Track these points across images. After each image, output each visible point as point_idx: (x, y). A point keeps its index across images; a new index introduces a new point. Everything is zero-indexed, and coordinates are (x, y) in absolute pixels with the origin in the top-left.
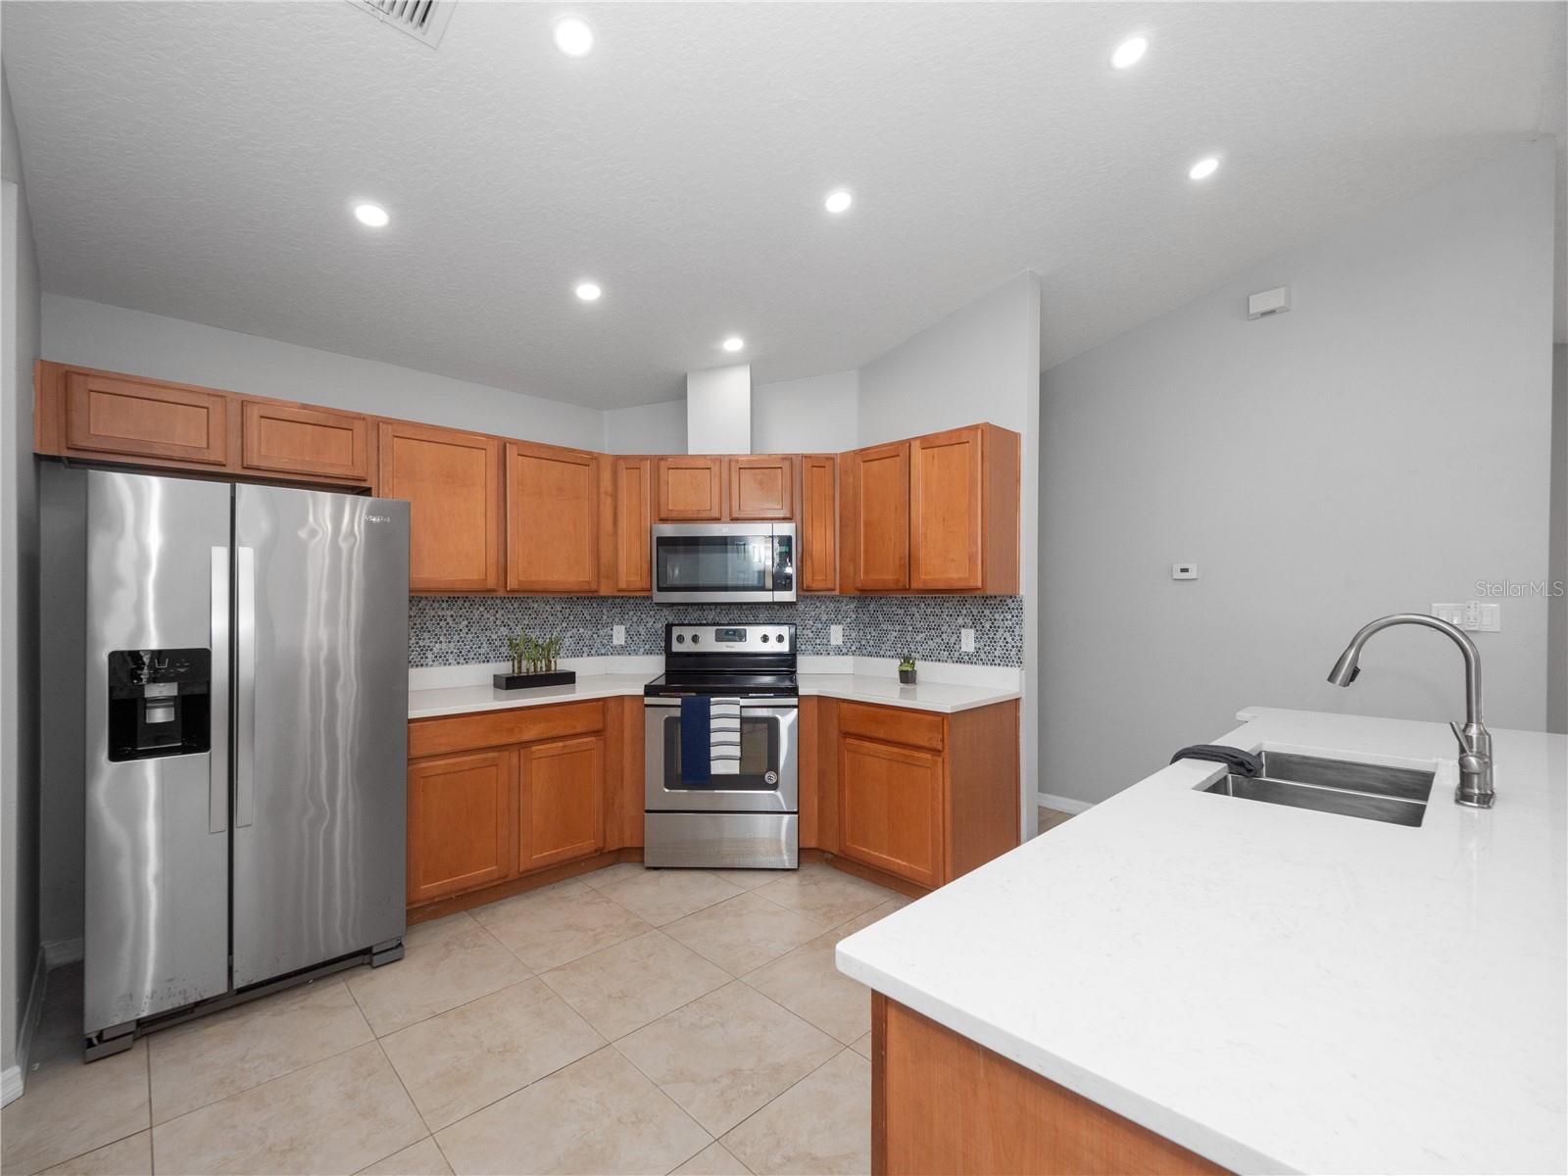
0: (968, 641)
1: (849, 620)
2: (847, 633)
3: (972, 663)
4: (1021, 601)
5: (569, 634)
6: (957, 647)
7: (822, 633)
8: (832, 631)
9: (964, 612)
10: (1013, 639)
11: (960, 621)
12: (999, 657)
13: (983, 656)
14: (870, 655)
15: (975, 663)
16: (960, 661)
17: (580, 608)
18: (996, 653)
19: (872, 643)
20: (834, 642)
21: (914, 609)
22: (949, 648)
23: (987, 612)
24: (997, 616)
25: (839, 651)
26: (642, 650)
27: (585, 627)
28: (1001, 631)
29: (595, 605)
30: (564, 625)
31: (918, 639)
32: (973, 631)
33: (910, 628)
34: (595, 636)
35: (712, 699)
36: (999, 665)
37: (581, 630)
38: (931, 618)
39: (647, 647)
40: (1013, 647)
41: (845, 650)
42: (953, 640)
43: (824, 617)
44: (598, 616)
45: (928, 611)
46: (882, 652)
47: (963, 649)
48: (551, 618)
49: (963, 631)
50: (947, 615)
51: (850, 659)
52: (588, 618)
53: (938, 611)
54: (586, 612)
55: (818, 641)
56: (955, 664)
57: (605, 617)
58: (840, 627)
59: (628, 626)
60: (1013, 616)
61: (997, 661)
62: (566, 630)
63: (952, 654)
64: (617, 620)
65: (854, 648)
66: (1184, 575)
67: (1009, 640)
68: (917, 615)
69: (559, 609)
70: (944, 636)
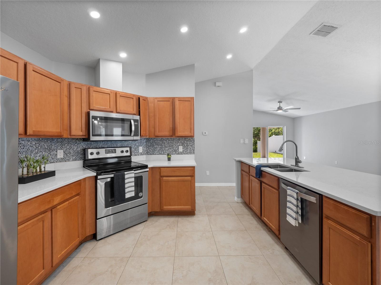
0: (181, 149)
1: (144, 145)
2: (143, 149)
3: (182, 154)
4: (194, 139)
5: (39, 155)
6: (178, 151)
7: (137, 149)
8: (140, 148)
9: (180, 142)
10: (192, 148)
11: (178, 144)
12: (189, 152)
13: (185, 152)
14: (151, 154)
15: (183, 154)
16: (178, 154)
17: (43, 143)
18: (188, 151)
19: (151, 151)
20: (140, 152)
21: (165, 142)
22: (175, 151)
23: (185, 142)
24: (188, 143)
25: (141, 154)
26: (72, 159)
27: (45, 151)
28: (189, 146)
29: (49, 142)
30: (36, 151)
31: (166, 149)
32: (182, 146)
33: (164, 147)
34: (49, 155)
35: (125, 173)
36: (189, 154)
37: (44, 153)
38: (170, 144)
39: (74, 158)
40: (192, 150)
41: (143, 154)
42: (176, 149)
43: (137, 144)
44: (50, 147)
45: (169, 142)
46: (155, 153)
47: (180, 151)
48: (30, 148)
49: (179, 147)
50: (175, 143)
51: (145, 156)
52: (46, 147)
53: (172, 142)
54: (45, 145)
55: (136, 151)
56: (177, 155)
57: (53, 147)
58: (142, 147)
59: (65, 150)
60: (192, 143)
61: (188, 153)
62: (37, 153)
63: (177, 152)
64: (59, 148)
65: (145, 153)
66: (205, 134)
67: (191, 148)
68: (166, 143)
69: (34, 144)
70: (174, 148)
